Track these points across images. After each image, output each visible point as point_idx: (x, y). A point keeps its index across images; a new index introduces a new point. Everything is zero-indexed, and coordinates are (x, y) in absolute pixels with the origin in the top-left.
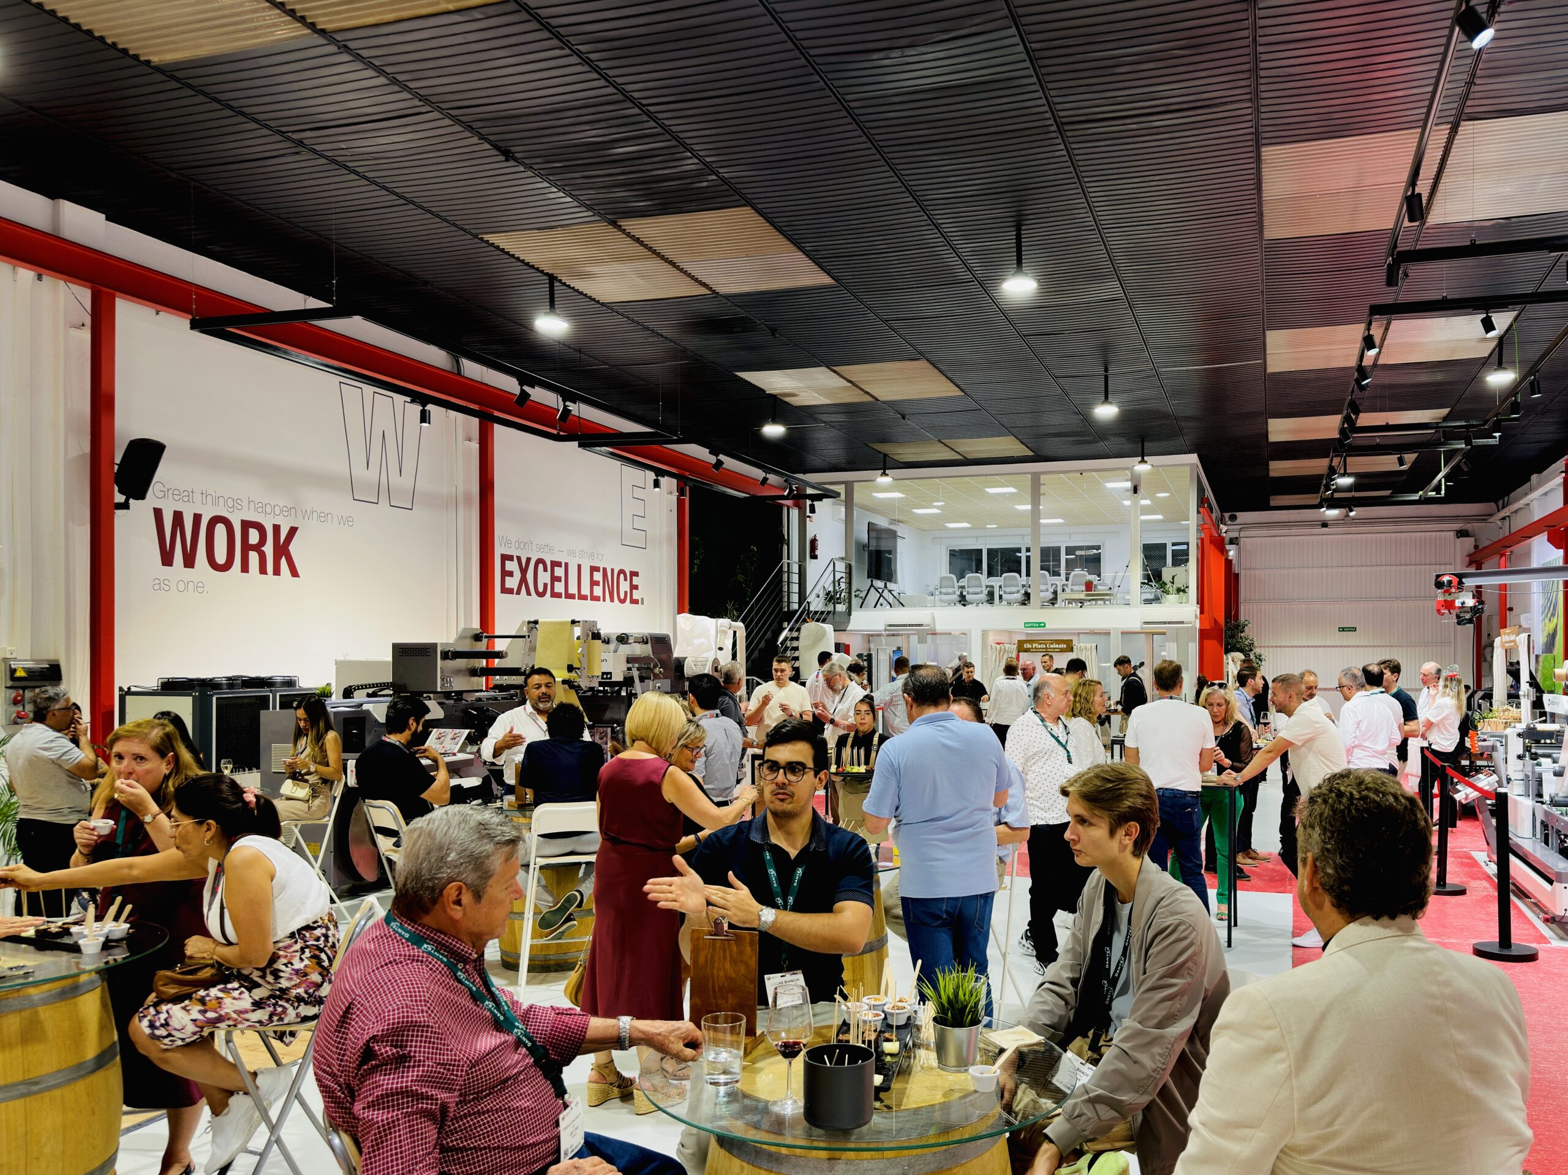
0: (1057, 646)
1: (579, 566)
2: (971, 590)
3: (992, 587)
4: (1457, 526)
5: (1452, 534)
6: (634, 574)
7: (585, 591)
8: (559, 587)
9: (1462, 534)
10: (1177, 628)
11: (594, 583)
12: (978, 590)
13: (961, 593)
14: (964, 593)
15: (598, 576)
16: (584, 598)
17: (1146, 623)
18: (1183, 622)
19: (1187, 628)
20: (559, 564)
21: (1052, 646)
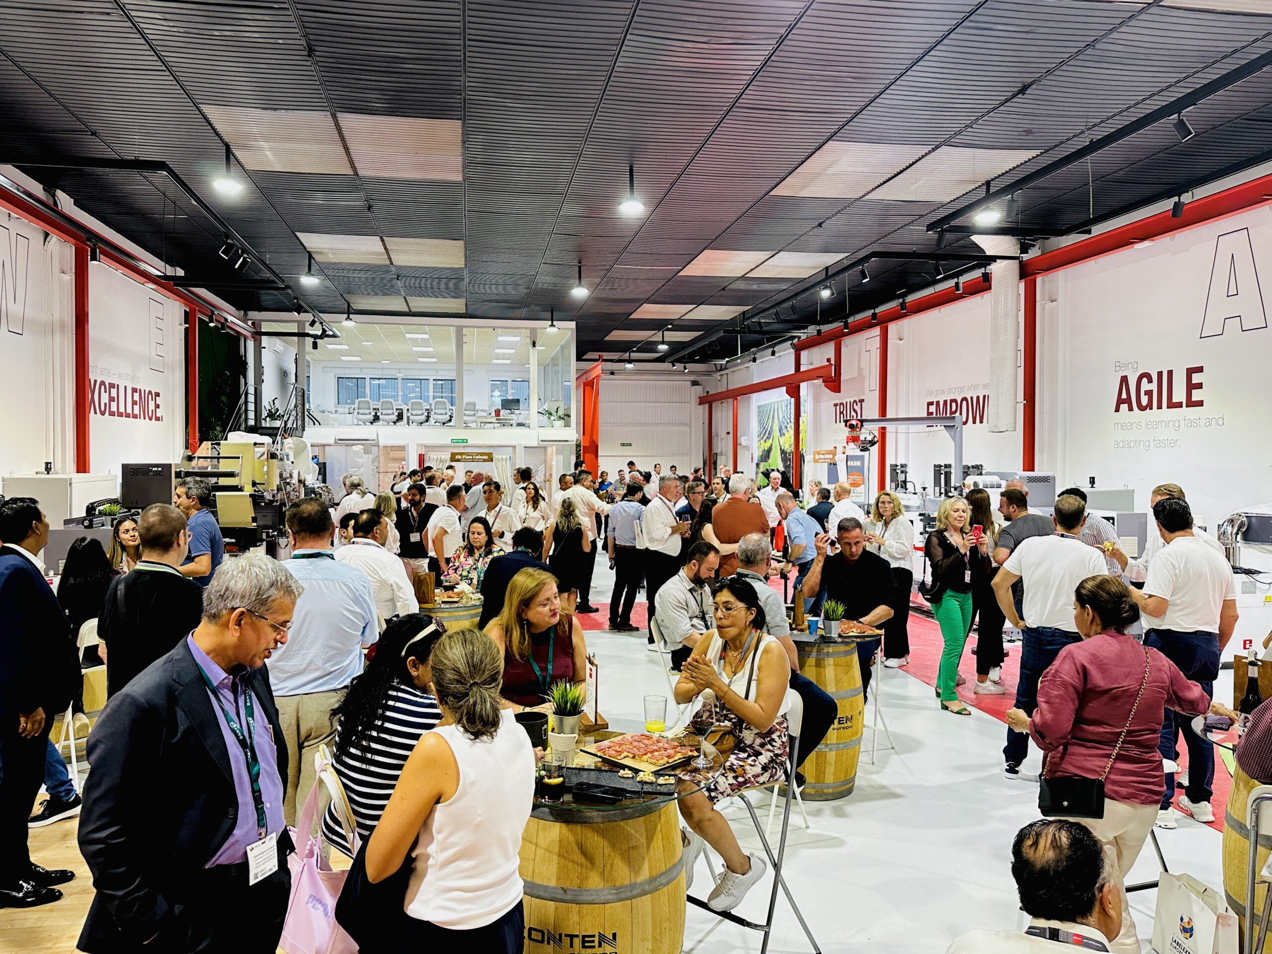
0: (481, 457)
1: (126, 387)
2: (385, 412)
3: (402, 409)
4: (693, 378)
5: (689, 383)
6: (158, 395)
7: (129, 411)
8: (114, 408)
9: (695, 383)
10: (563, 445)
11: (134, 403)
12: (390, 412)
13: (376, 413)
14: (378, 414)
15: (136, 397)
16: (128, 416)
17: (542, 441)
18: (567, 441)
19: (570, 445)
20: (112, 386)
21: (477, 457)
